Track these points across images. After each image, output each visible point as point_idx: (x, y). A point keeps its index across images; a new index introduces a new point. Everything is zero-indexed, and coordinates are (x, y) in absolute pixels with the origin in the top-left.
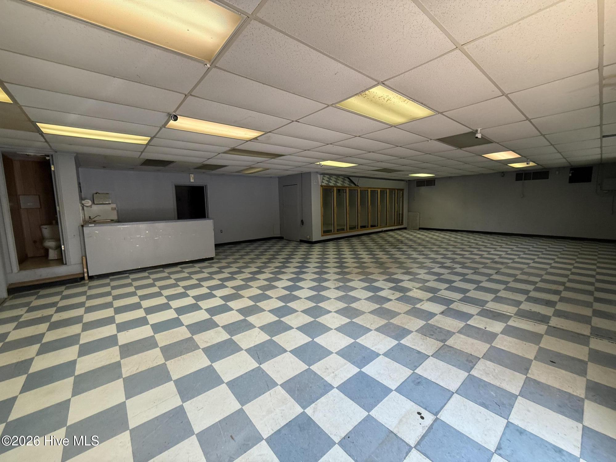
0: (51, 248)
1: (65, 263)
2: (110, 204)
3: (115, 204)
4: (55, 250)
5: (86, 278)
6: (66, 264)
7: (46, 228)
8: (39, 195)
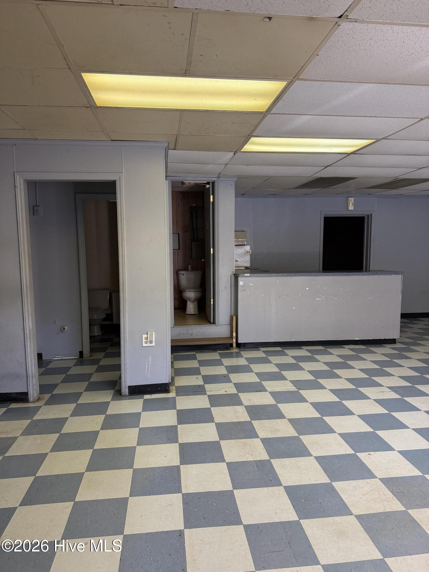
0: (189, 299)
1: (212, 321)
2: (245, 245)
3: (249, 245)
4: (193, 302)
5: (234, 345)
6: (214, 323)
7: (183, 275)
8: (179, 234)
